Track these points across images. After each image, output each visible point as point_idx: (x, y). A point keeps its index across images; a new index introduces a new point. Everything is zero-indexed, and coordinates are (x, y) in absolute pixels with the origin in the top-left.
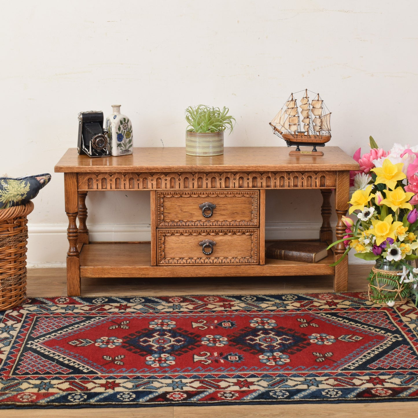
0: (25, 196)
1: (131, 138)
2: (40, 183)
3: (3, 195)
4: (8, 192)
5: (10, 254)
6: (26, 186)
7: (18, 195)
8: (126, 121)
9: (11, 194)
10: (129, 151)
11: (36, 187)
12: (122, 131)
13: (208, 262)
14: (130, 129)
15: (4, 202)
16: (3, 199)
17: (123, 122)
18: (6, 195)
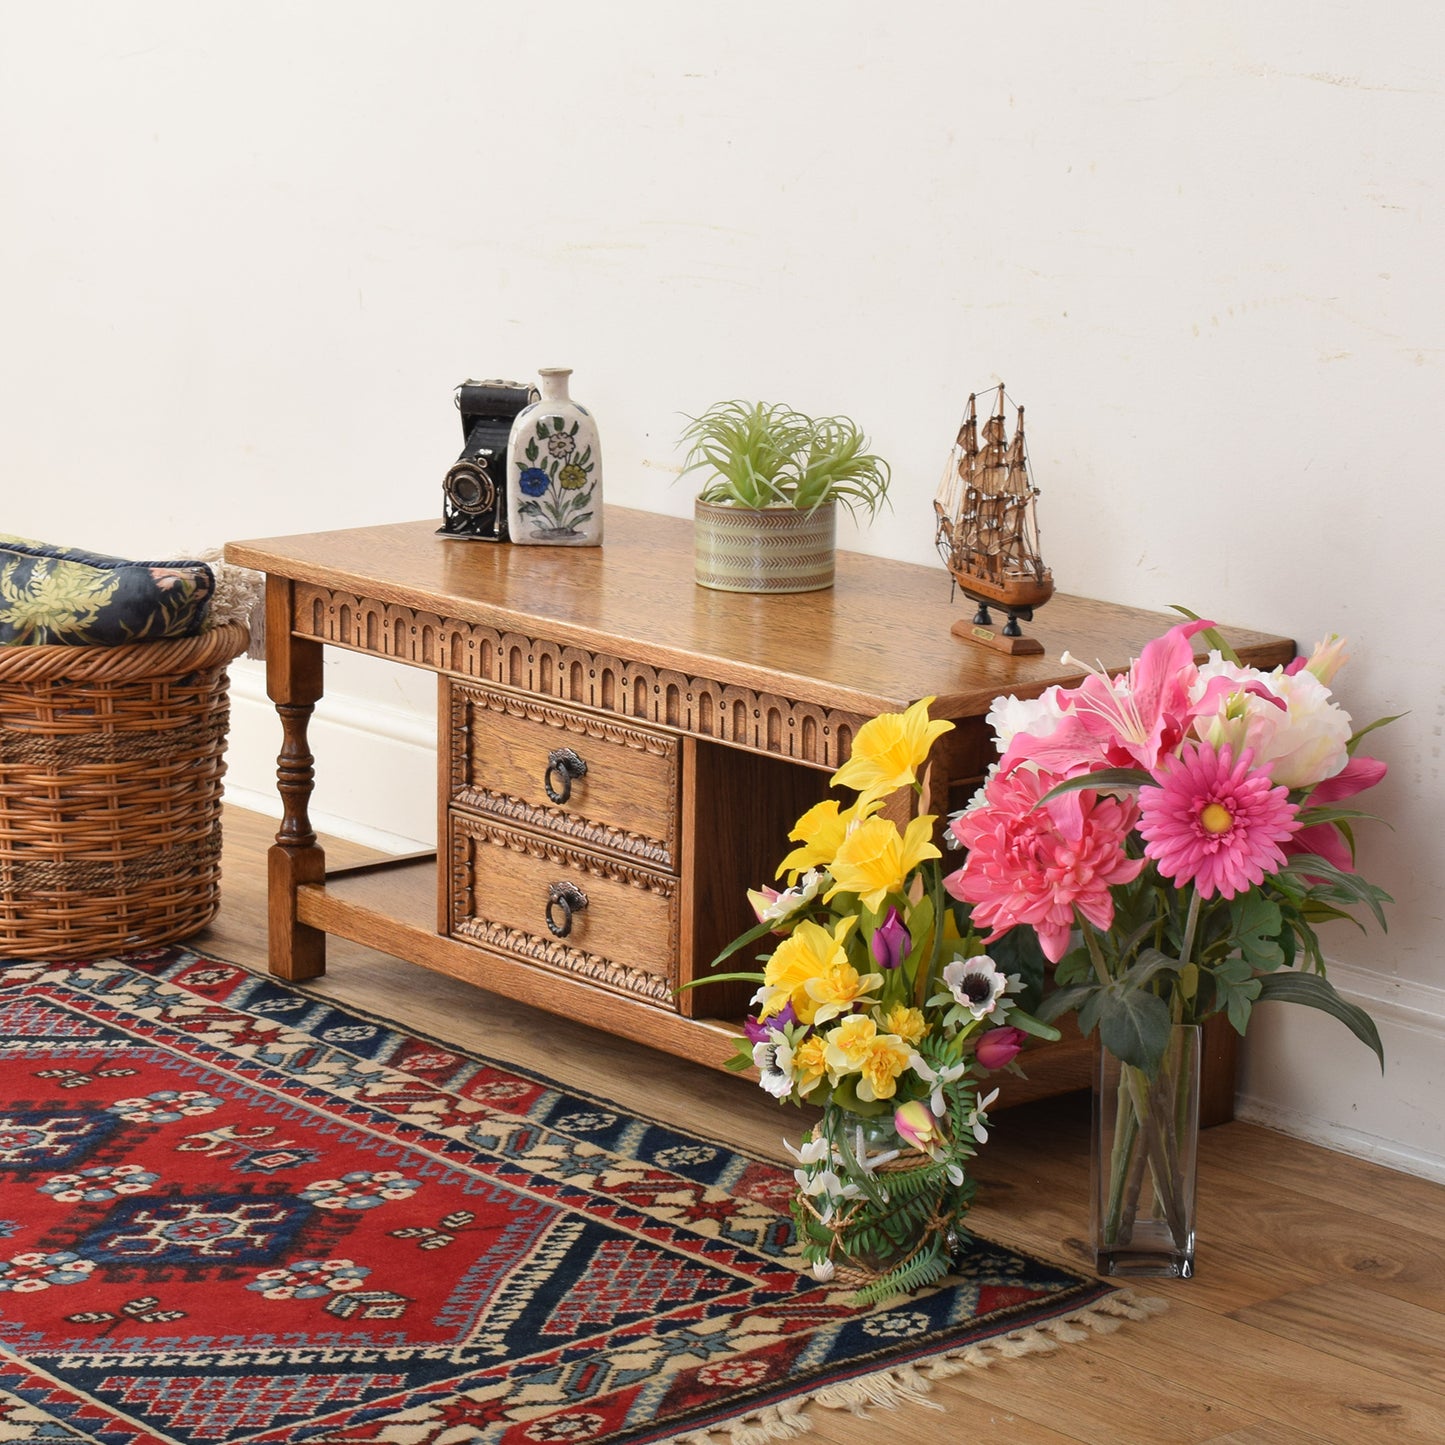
0: (91, 618)
1: (585, 490)
2: (158, 589)
3: (17, 604)
4: (34, 596)
5: (41, 792)
6: (101, 590)
7: (64, 611)
8: (567, 429)
9: (44, 604)
10: (574, 533)
11: (139, 596)
12: (545, 461)
13: (562, 963)
14: (585, 458)
15: (17, 625)
16: (15, 618)
17: (552, 431)
18: (26, 606)
